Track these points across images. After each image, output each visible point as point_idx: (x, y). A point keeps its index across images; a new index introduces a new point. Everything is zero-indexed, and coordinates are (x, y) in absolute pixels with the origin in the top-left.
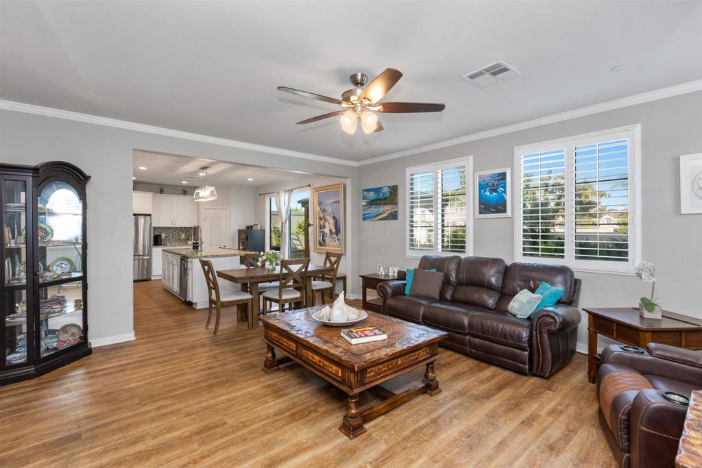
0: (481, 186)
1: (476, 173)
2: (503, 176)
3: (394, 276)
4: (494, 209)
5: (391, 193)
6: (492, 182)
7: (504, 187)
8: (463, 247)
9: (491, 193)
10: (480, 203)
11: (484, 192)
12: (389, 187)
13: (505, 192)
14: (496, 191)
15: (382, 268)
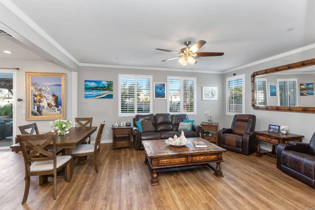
0: (156, 88)
1: (154, 82)
2: (164, 85)
3: (123, 126)
4: (161, 96)
5: (108, 85)
6: (160, 87)
7: (164, 89)
8: (149, 110)
9: (160, 90)
10: (156, 94)
11: (157, 89)
12: (107, 82)
13: (164, 91)
14: (161, 90)
15: (116, 123)
